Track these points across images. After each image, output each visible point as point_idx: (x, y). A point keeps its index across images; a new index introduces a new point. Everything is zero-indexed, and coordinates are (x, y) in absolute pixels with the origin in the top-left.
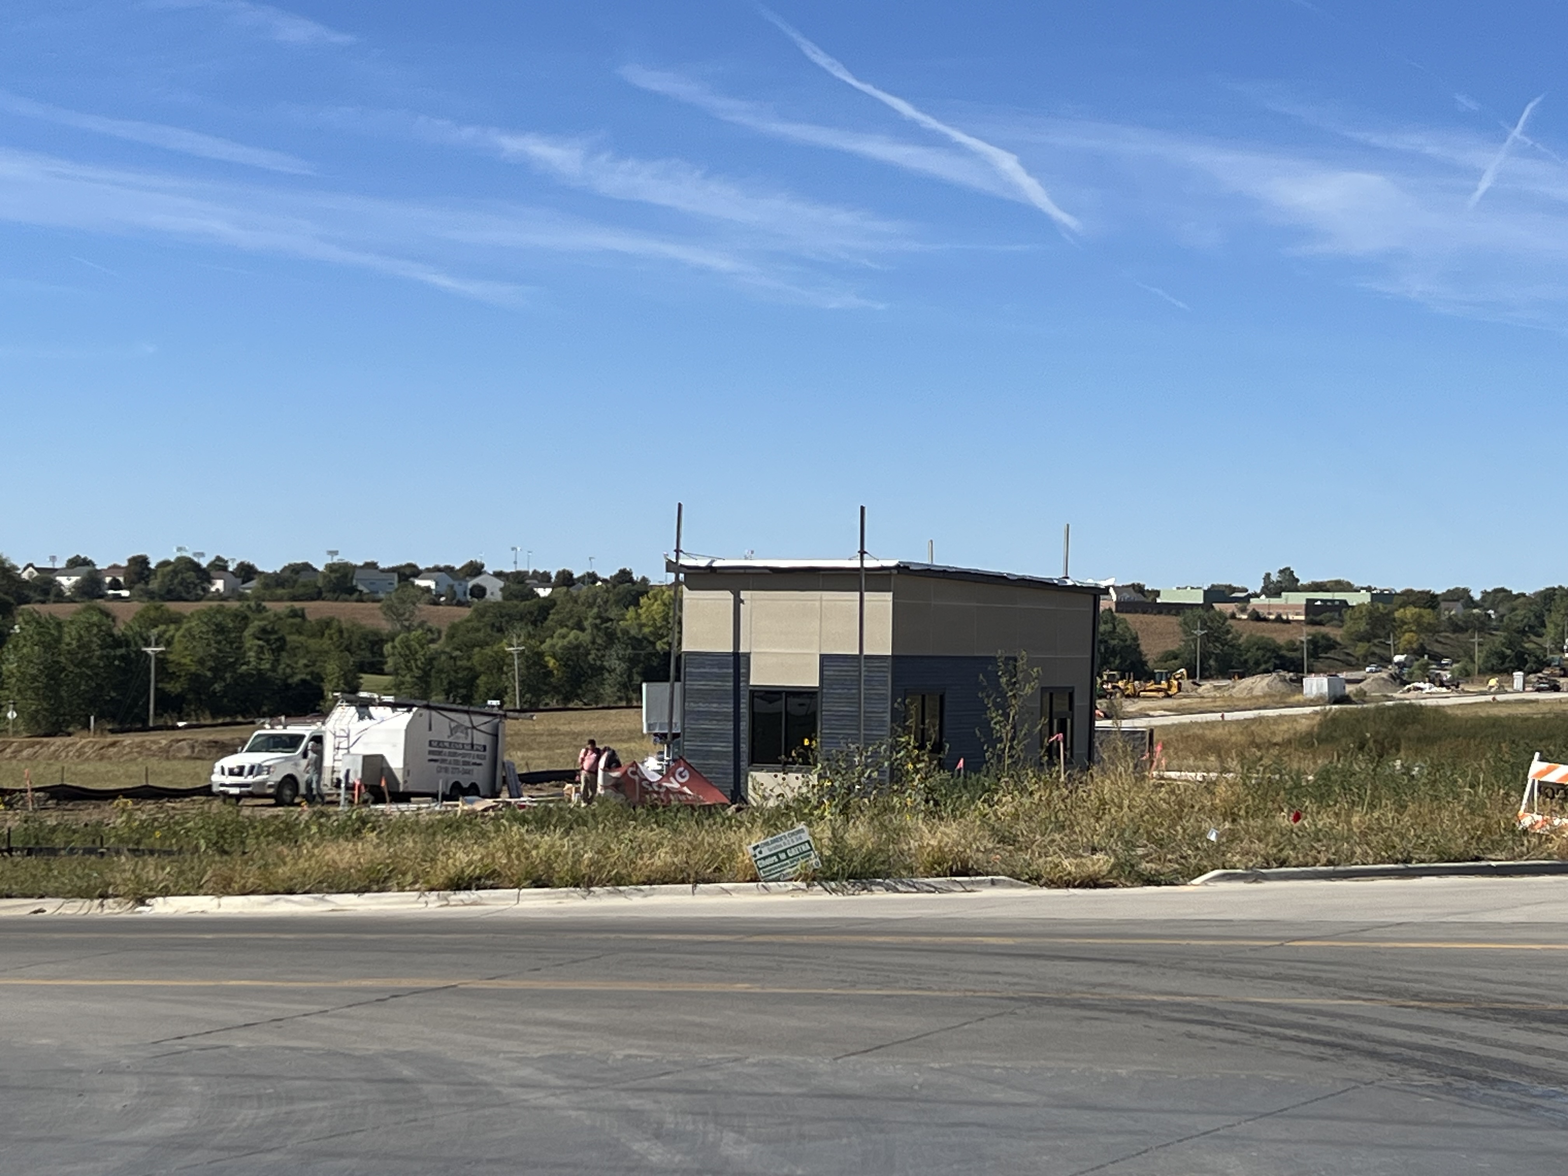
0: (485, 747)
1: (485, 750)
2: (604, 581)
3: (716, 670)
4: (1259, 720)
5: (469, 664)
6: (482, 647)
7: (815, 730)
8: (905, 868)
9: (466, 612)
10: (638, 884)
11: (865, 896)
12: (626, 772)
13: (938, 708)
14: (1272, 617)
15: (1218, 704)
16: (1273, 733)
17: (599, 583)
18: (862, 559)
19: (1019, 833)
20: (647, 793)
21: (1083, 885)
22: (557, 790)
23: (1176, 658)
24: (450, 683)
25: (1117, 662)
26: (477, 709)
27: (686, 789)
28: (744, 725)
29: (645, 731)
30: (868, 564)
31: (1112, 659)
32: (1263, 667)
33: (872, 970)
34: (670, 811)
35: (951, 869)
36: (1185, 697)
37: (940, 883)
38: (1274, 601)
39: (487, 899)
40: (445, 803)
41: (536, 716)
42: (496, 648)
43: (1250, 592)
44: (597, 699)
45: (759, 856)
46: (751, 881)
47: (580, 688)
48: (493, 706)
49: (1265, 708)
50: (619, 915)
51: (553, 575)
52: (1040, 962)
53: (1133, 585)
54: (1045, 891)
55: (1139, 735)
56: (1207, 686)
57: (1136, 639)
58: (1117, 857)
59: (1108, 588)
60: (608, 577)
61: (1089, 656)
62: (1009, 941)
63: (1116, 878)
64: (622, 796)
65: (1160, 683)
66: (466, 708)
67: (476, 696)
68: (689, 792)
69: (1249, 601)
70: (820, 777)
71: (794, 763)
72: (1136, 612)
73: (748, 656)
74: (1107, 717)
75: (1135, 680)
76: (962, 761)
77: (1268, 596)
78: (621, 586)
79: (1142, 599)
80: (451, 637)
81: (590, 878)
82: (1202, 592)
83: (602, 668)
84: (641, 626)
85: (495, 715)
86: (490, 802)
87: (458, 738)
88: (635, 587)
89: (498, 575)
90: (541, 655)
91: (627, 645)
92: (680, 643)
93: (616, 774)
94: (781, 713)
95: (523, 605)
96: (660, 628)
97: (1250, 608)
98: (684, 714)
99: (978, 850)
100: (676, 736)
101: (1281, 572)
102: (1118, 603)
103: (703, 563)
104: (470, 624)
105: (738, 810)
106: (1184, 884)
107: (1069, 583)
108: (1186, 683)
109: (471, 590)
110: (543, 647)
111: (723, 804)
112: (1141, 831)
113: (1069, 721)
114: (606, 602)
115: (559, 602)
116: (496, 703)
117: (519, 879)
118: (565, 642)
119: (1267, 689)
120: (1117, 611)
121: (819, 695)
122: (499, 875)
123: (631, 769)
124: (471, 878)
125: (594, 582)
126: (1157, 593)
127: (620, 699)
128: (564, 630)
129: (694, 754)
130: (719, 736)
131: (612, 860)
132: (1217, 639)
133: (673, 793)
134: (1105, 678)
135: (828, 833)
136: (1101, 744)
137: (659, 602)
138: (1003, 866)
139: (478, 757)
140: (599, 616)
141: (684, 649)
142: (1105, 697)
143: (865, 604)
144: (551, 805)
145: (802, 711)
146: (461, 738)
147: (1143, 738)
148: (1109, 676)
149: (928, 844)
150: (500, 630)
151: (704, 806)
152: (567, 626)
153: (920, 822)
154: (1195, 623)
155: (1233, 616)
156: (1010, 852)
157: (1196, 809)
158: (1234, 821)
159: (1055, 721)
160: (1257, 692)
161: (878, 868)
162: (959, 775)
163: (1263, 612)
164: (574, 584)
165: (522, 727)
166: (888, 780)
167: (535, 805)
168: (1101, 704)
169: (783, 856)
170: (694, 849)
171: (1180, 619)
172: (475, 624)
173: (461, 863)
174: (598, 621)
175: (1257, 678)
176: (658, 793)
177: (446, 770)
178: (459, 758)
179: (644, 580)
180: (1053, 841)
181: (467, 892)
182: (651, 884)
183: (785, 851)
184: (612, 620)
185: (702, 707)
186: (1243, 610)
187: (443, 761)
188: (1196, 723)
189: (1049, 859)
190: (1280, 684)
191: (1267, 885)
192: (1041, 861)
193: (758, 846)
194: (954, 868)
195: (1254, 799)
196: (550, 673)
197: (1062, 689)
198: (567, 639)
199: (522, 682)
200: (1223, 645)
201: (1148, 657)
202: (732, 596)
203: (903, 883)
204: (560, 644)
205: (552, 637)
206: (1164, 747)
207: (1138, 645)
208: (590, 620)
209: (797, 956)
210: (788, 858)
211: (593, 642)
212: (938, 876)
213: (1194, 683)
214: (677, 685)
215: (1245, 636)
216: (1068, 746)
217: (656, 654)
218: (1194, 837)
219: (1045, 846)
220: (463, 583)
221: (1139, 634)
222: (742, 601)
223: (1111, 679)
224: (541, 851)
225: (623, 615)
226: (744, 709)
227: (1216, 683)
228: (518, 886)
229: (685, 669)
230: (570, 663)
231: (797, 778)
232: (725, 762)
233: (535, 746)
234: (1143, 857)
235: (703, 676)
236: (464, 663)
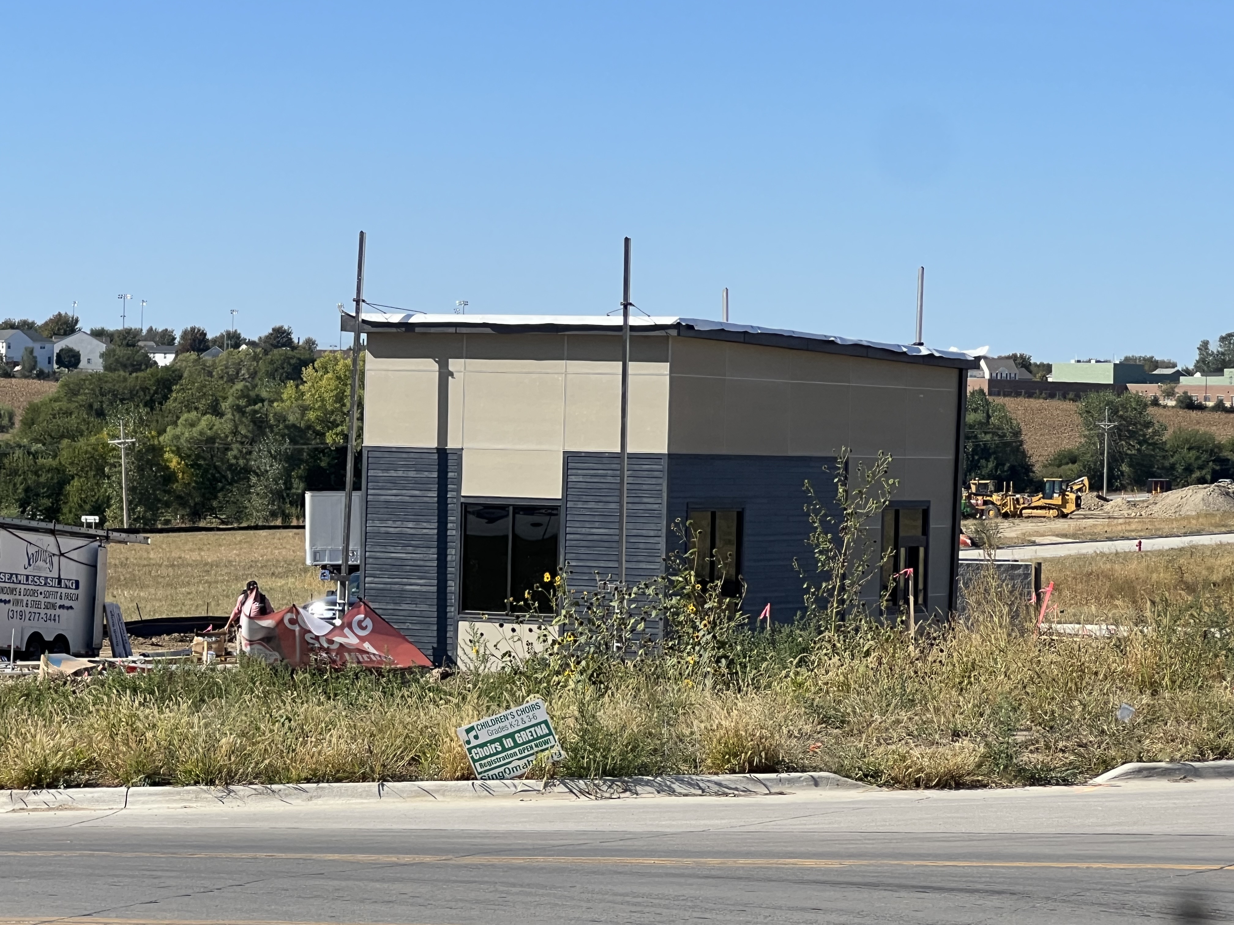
0: (77, 582)
1: (77, 587)
2: (251, 344)
3: (412, 474)
4: (1192, 550)
5: (54, 463)
6: (73, 438)
7: (555, 562)
8: (685, 761)
9: (51, 388)
10: (298, 781)
11: (628, 800)
12: (281, 621)
13: (734, 530)
14: (1210, 404)
15: (1133, 527)
16: (1211, 569)
17: (244, 347)
18: (626, 315)
19: (849, 710)
20: (312, 650)
21: (942, 785)
22: (180, 646)
23: (1074, 462)
24: (27, 490)
25: (991, 465)
26: (68, 528)
27: (367, 646)
28: (454, 554)
29: (309, 562)
30: (633, 321)
31: (983, 462)
32: (1197, 474)
33: (635, 904)
34: (346, 677)
35: (751, 762)
36: (1086, 517)
37: (735, 781)
38: (1213, 380)
39: (81, 801)
40: (19, 663)
41: (152, 538)
42: (93, 440)
43: (1179, 368)
44: (240, 514)
45: (474, 743)
46: (464, 778)
47: (216, 498)
48: (89, 525)
49: (1198, 533)
50: (273, 825)
51: (178, 335)
52: (877, 894)
53: (1014, 357)
54: (886, 794)
55: (1020, 571)
56: (1118, 500)
57: (1017, 433)
58: (988, 745)
59: (978, 359)
60: (256, 339)
61: (951, 457)
62: (834, 864)
63: (987, 775)
64: (277, 655)
65: (1051, 498)
66: (51, 526)
67: (65, 510)
68: (372, 650)
69: (1177, 381)
70: (563, 629)
71: (527, 608)
72: (1018, 395)
73: (459, 453)
74: (975, 545)
75: (1016, 492)
76: (768, 607)
77: (1204, 373)
78: (275, 351)
79: (1027, 376)
80: (29, 423)
81: (229, 772)
82: (1111, 366)
83: (247, 470)
84: (304, 409)
85: (93, 537)
86: (84, 662)
87: (39, 569)
88: (295, 353)
89: (98, 334)
90: (157, 451)
91: (283, 436)
92: (360, 436)
93: (267, 622)
94: (507, 537)
95: (134, 379)
96: (332, 412)
97: (1179, 391)
98: (366, 536)
99: (790, 735)
100: (354, 569)
101: (1223, 339)
102: (992, 382)
103: (396, 318)
104: (56, 405)
105: (444, 676)
106: (1084, 783)
107: (924, 351)
108: (1089, 497)
109: (58, 355)
110: (161, 439)
111: (423, 667)
112: (1023, 707)
113: (922, 550)
114: (253, 375)
115: (185, 375)
116: (93, 519)
117: (127, 772)
118: (195, 431)
119: (1201, 506)
120: (990, 394)
121: (563, 511)
122: (99, 766)
123: (289, 616)
124: (57, 770)
125: (237, 346)
126: (1048, 368)
127: (274, 514)
128: (194, 414)
129: (381, 594)
130: (419, 570)
131: (262, 746)
132: (1133, 435)
133: (349, 651)
134: (973, 489)
135: (574, 709)
136: (966, 585)
137: (330, 375)
138: (827, 758)
139: (67, 596)
140: (244, 394)
141: (369, 441)
142: (973, 516)
143: (630, 379)
144: (174, 667)
145: (537, 534)
146: (43, 569)
147: (1027, 576)
148: (978, 486)
149: (720, 725)
150: (101, 414)
151: (395, 670)
152: (196, 409)
153: (707, 693)
154: (1101, 411)
155: (1155, 402)
156: (836, 737)
157: (1101, 677)
158: (1154, 693)
159: (903, 551)
160: (1189, 510)
161: (646, 760)
162: (763, 628)
163: (1198, 397)
164: (207, 348)
165: (131, 555)
166: (661, 634)
167: (150, 666)
168: (968, 527)
169: (509, 743)
170: (380, 731)
171: (1081, 405)
172: (64, 404)
173: (43, 748)
174: (242, 402)
175: (1188, 491)
176: (328, 651)
177: (21, 615)
178: (40, 598)
179: (310, 343)
180: (898, 722)
181: (52, 791)
182: (318, 782)
183: (511, 735)
184: (262, 401)
185: (392, 527)
186: (1169, 394)
187: (17, 602)
188: (1103, 555)
189: (894, 747)
190: (1221, 499)
191: (1200, 784)
192: (881, 749)
193: (472, 728)
194: (756, 759)
195: (1183, 661)
196: (169, 477)
197: (911, 505)
198: (199, 428)
199: (132, 490)
200: (1140, 443)
201: (1033, 460)
202: (436, 367)
203: (682, 781)
204: (187, 435)
205: (175, 424)
206: (1057, 588)
207: (1021, 443)
208: (230, 400)
209: (529, 885)
210: (516, 745)
211: (235, 433)
212: (733, 771)
213: (1099, 497)
214: (356, 495)
215: (1171, 431)
216: (921, 586)
217: (324, 451)
218: (1097, 716)
219: (887, 729)
220: (48, 346)
221: (1022, 425)
222: (451, 374)
223: (982, 490)
224: (161, 734)
225: (279, 394)
226: (453, 531)
227: (1130, 497)
228: (126, 782)
229: (370, 473)
230: (201, 462)
231: (531, 630)
232: (424, 607)
233: (148, 581)
234: (1025, 745)
235: (394, 482)
236: (49, 462)
